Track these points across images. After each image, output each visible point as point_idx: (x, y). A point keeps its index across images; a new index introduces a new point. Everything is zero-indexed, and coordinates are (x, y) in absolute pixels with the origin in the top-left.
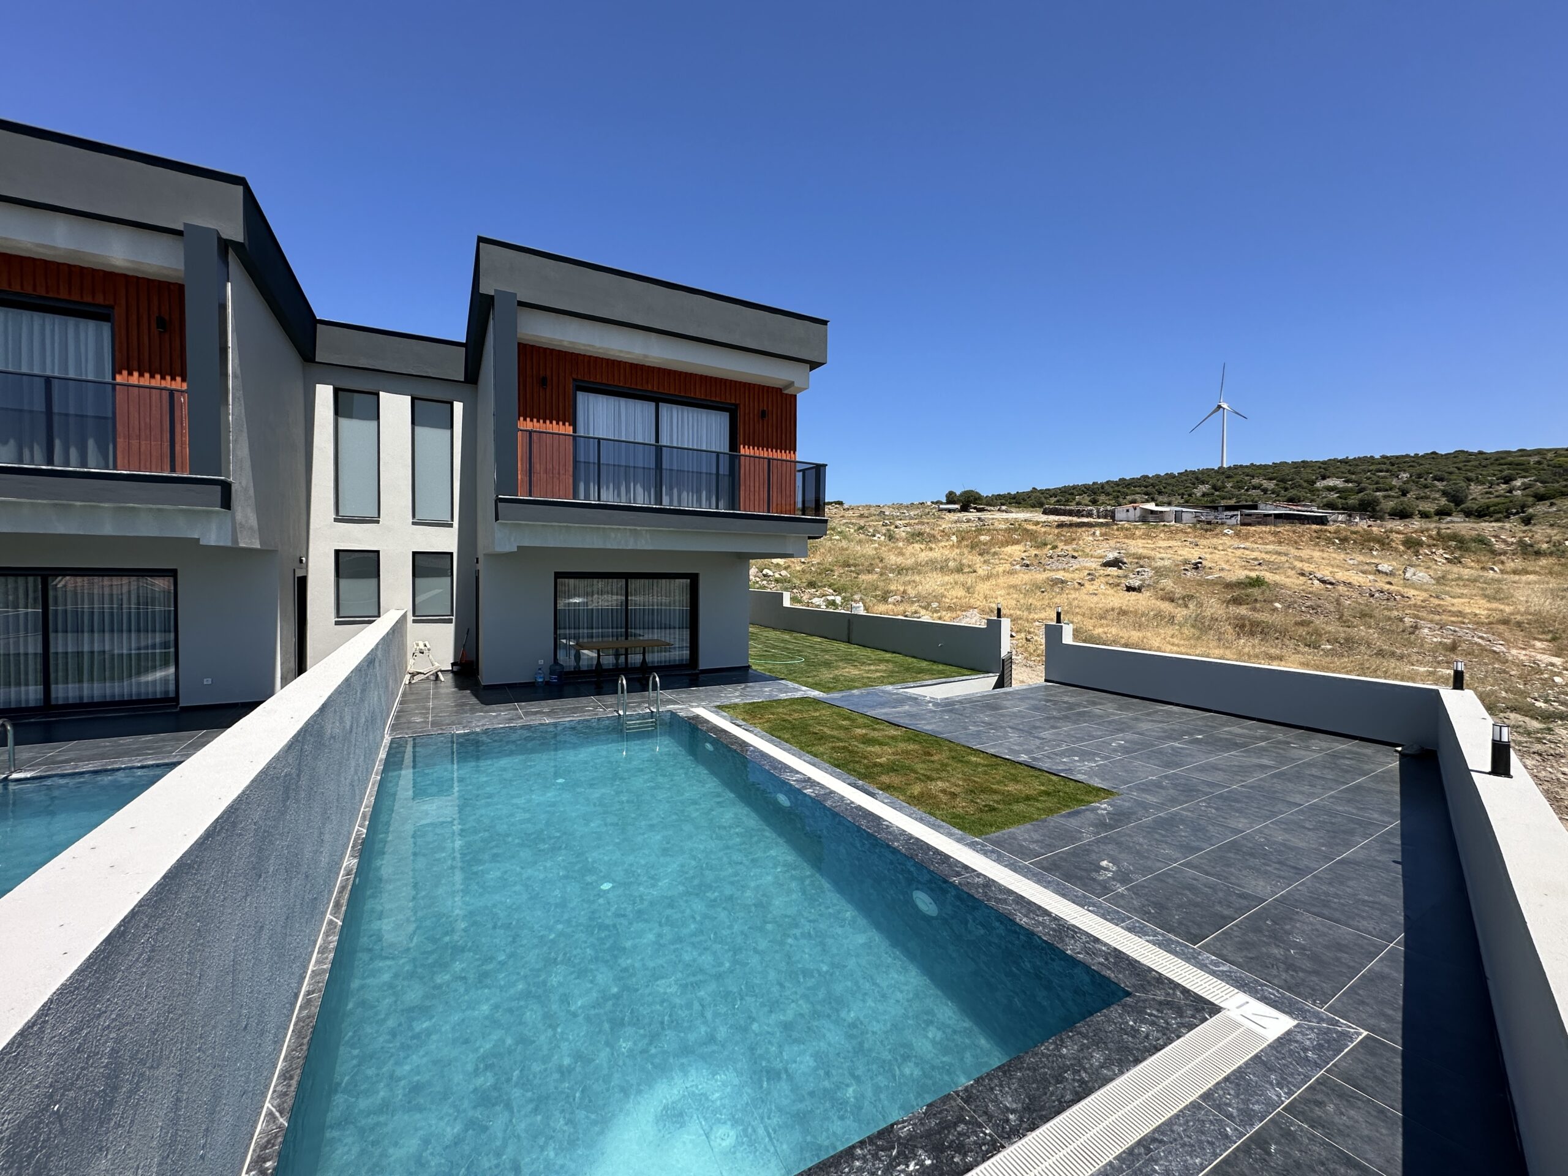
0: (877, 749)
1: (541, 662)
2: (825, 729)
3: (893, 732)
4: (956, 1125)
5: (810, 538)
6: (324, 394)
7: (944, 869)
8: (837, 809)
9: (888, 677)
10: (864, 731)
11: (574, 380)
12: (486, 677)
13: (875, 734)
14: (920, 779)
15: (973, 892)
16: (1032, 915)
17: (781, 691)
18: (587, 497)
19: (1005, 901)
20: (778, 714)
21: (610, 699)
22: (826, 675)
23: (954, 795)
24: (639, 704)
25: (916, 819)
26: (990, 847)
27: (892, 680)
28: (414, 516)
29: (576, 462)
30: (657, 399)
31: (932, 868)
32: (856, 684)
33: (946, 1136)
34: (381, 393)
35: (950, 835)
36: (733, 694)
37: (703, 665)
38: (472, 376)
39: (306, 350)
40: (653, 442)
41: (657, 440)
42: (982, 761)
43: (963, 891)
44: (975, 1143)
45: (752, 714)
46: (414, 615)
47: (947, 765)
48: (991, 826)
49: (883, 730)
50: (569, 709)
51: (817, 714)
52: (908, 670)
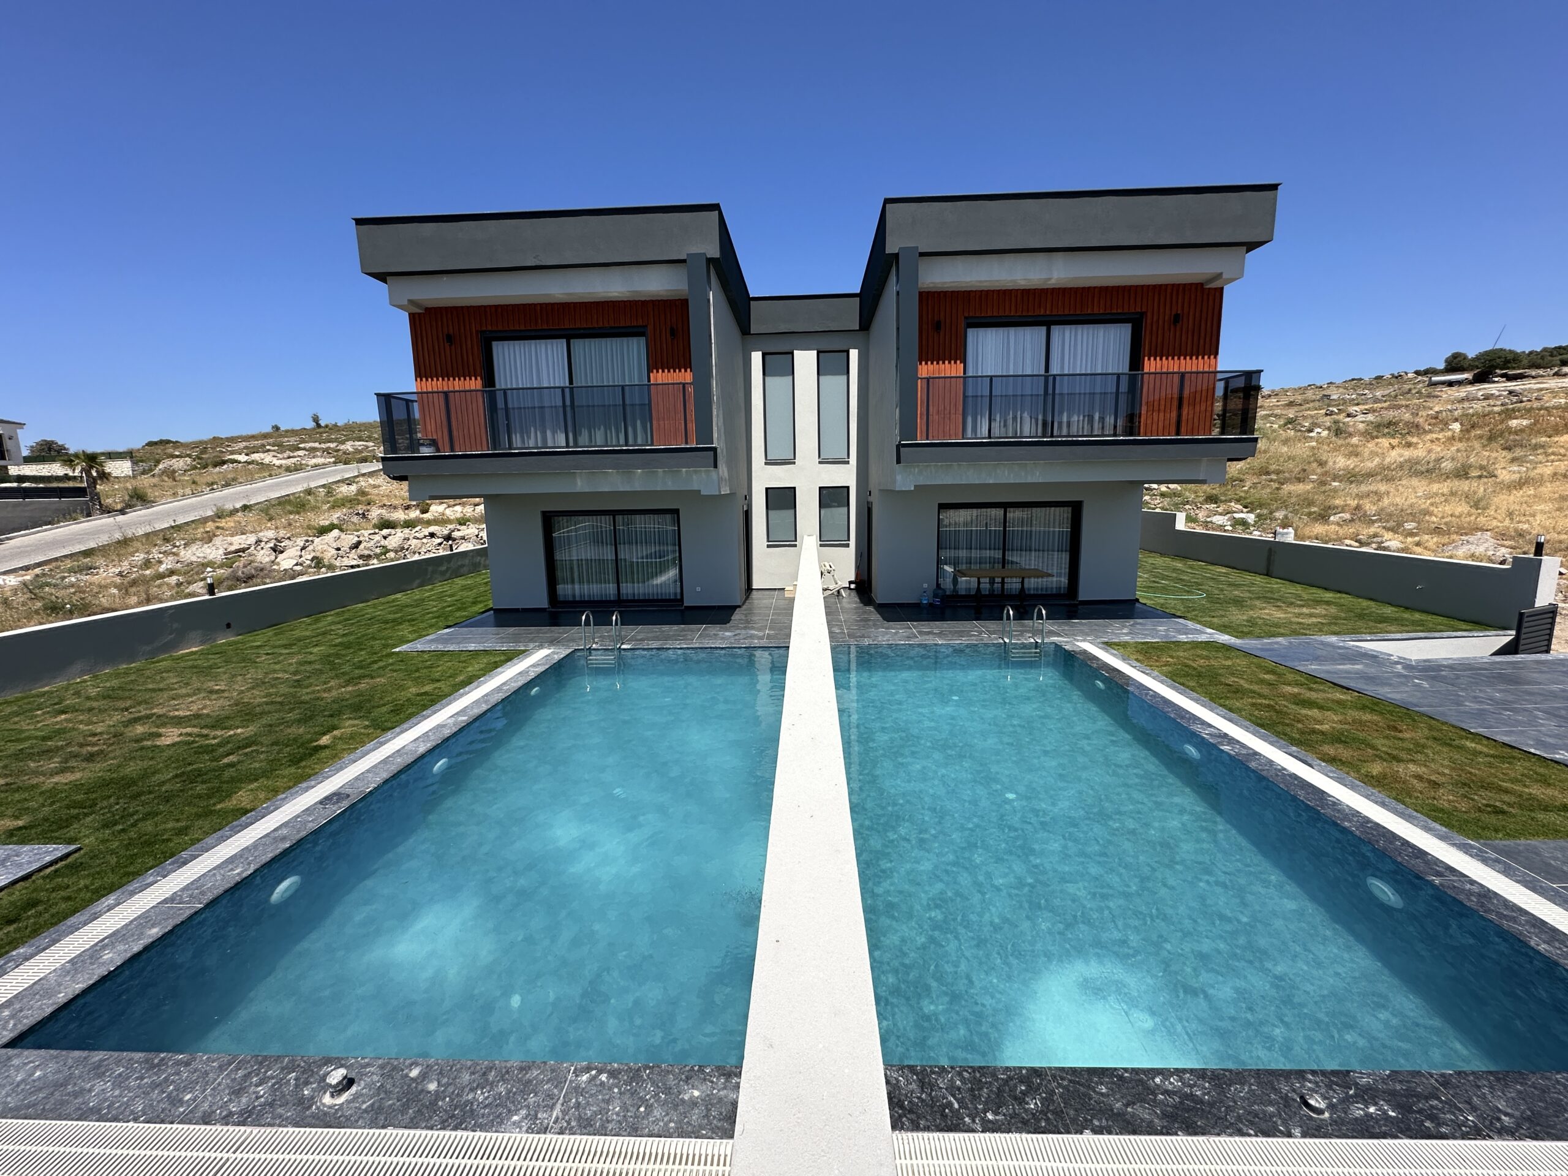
0: (1314, 713)
1: (925, 586)
2: (1242, 682)
3: (1339, 696)
7: (1418, 865)
8: (1264, 773)
9: (1330, 624)
10: (1296, 690)
11: (966, 318)
12: (879, 595)
13: (1313, 695)
14: (1381, 758)
15: (1461, 897)
16: (1557, 944)
17: (1180, 632)
19: (1514, 920)
20: (1178, 657)
21: (992, 625)
22: (1238, 616)
23: (1435, 785)
24: (1022, 633)
25: (1376, 803)
26: (1494, 855)
27: (1336, 628)
28: (820, 457)
29: (966, 397)
30: (1048, 323)
31: (1399, 859)
32: (1282, 631)
34: (795, 352)
35: (1427, 829)
36: (1122, 631)
37: (1082, 596)
38: (866, 324)
40: (1042, 372)
41: (1047, 369)
42: (1485, 750)
43: (1445, 893)
45: (1146, 654)
46: (820, 540)
47: (1424, 746)
48: (1496, 831)
49: (1324, 691)
50: (956, 632)
51: (1229, 663)
52: (1361, 616)
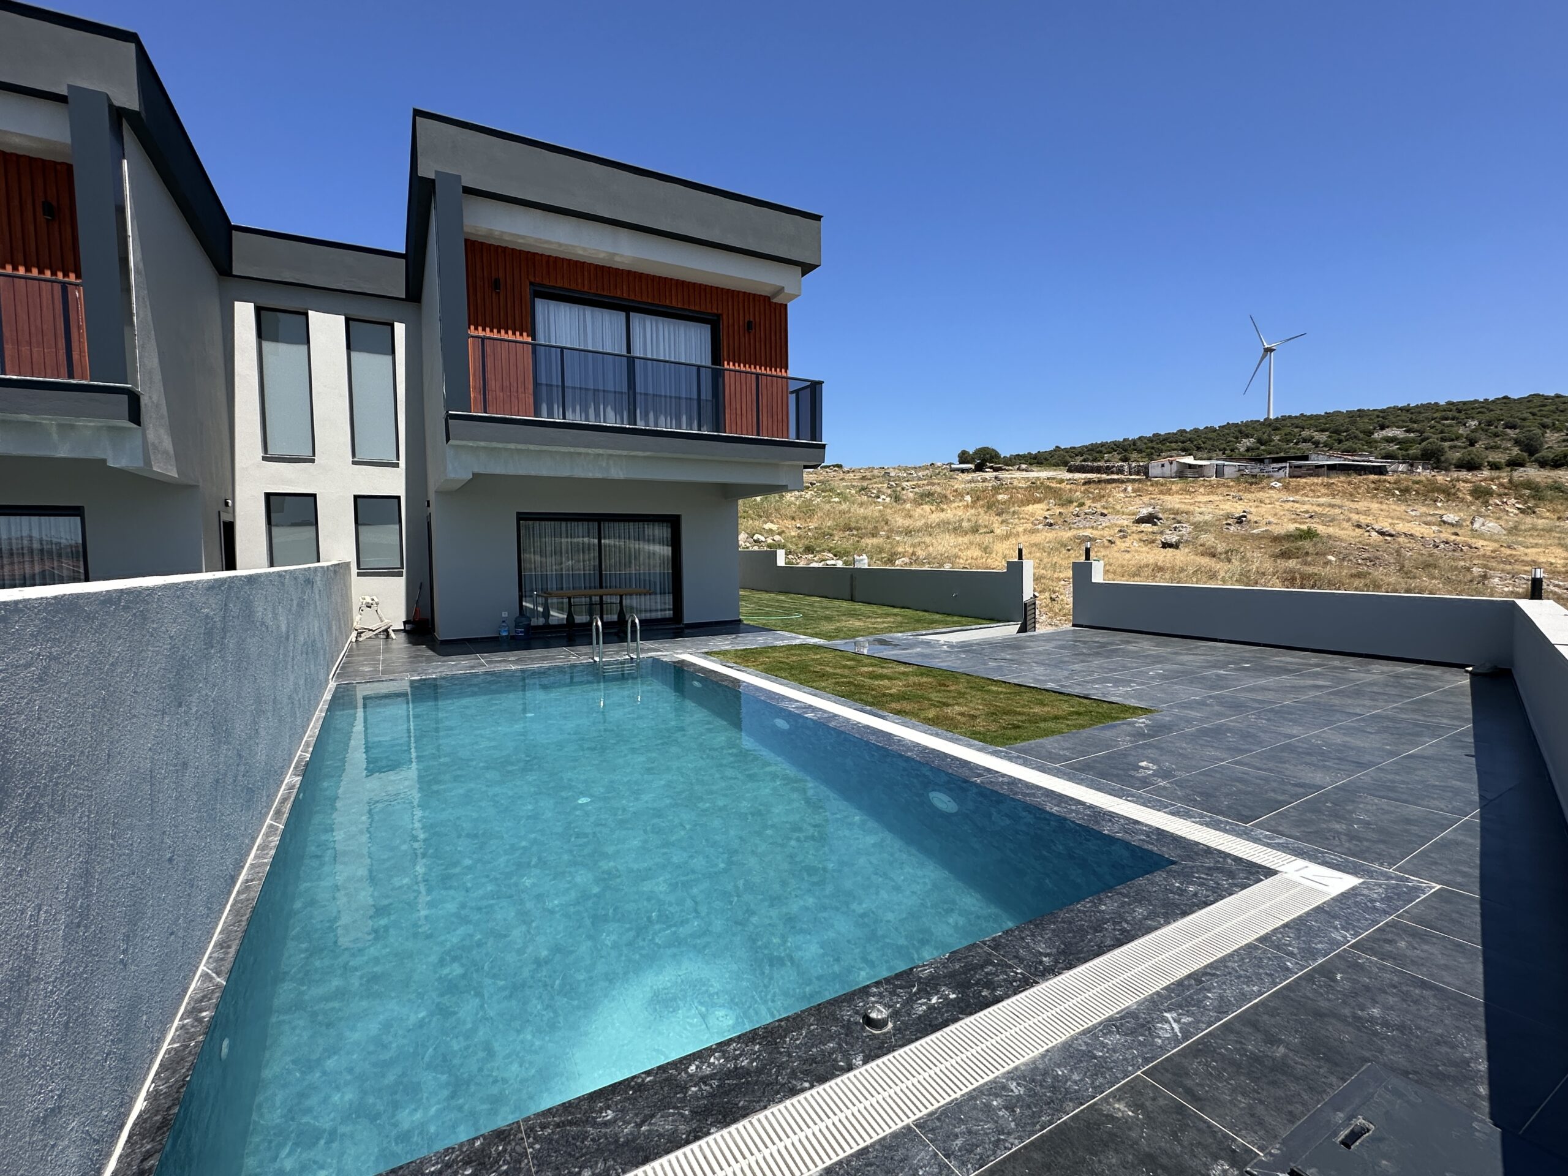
0: (886, 682)
1: (505, 614)
2: (828, 669)
3: (902, 669)
4: (982, 967)
5: (806, 467)
6: (244, 313)
7: (965, 772)
8: (842, 729)
9: (897, 627)
10: (871, 669)
11: (531, 283)
12: (442, 632)
13: (885, 671)
14: (935, 706)
15: (997, 788)
16: (1063, 805)
17: (777, 639)
18: (550, 415)
19: (1034, 795)
20: (774, 657)
21: (584, 649)
22: (827, 627)
23: (974, 717)
24: (617, 653)
25: (932, 735)
26: (1015, 754)
27: (902, 629)
28: (354, 455)
29: (536, 384)
30: (626, 308)
31: (950, 771)
32: (861, 633)
33: (972, 976)
34: (311, 314)
35: (970, 746)
36: (723, 643)
37: (687, 620)
38: (414, 293)
39: (223, 266)
40: (624, 352)
41: (629, 350)
42: (1004, 690)
43: (985, 788)
44: (1004, 980)
45: (745, 658)
46: (359, 568)
47: (964, 693)
48: (1016, 739)
49: (892, 668)
50: (537, 658)
51: (819, 657)
52: (918, 621)
